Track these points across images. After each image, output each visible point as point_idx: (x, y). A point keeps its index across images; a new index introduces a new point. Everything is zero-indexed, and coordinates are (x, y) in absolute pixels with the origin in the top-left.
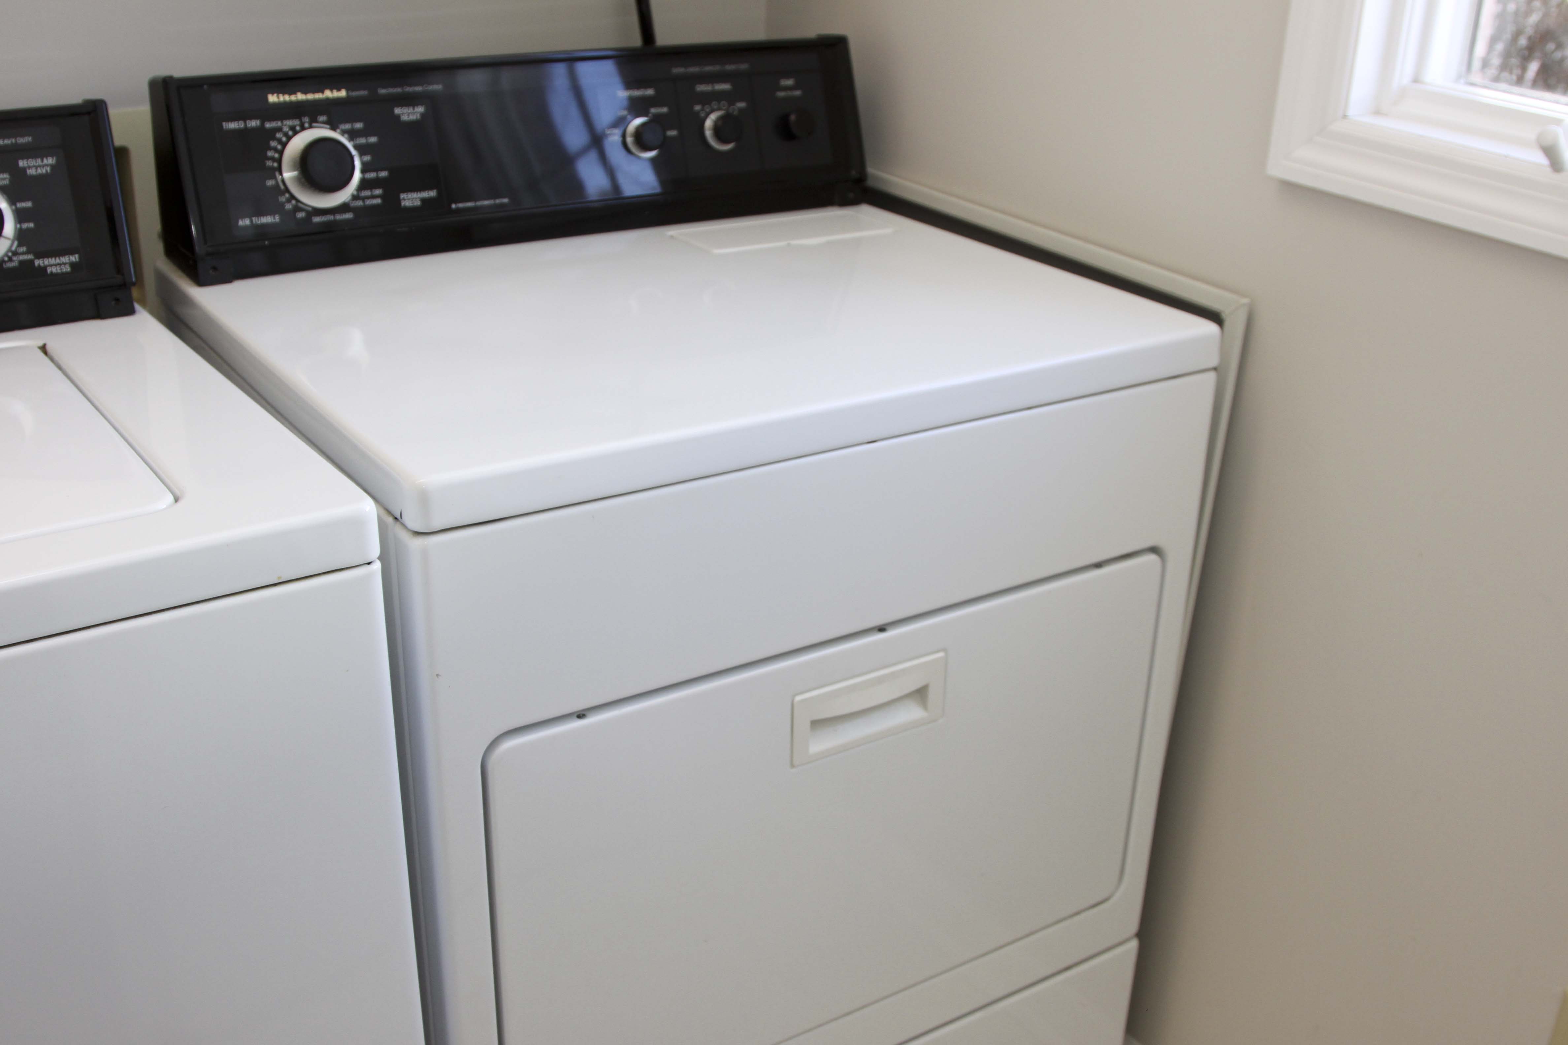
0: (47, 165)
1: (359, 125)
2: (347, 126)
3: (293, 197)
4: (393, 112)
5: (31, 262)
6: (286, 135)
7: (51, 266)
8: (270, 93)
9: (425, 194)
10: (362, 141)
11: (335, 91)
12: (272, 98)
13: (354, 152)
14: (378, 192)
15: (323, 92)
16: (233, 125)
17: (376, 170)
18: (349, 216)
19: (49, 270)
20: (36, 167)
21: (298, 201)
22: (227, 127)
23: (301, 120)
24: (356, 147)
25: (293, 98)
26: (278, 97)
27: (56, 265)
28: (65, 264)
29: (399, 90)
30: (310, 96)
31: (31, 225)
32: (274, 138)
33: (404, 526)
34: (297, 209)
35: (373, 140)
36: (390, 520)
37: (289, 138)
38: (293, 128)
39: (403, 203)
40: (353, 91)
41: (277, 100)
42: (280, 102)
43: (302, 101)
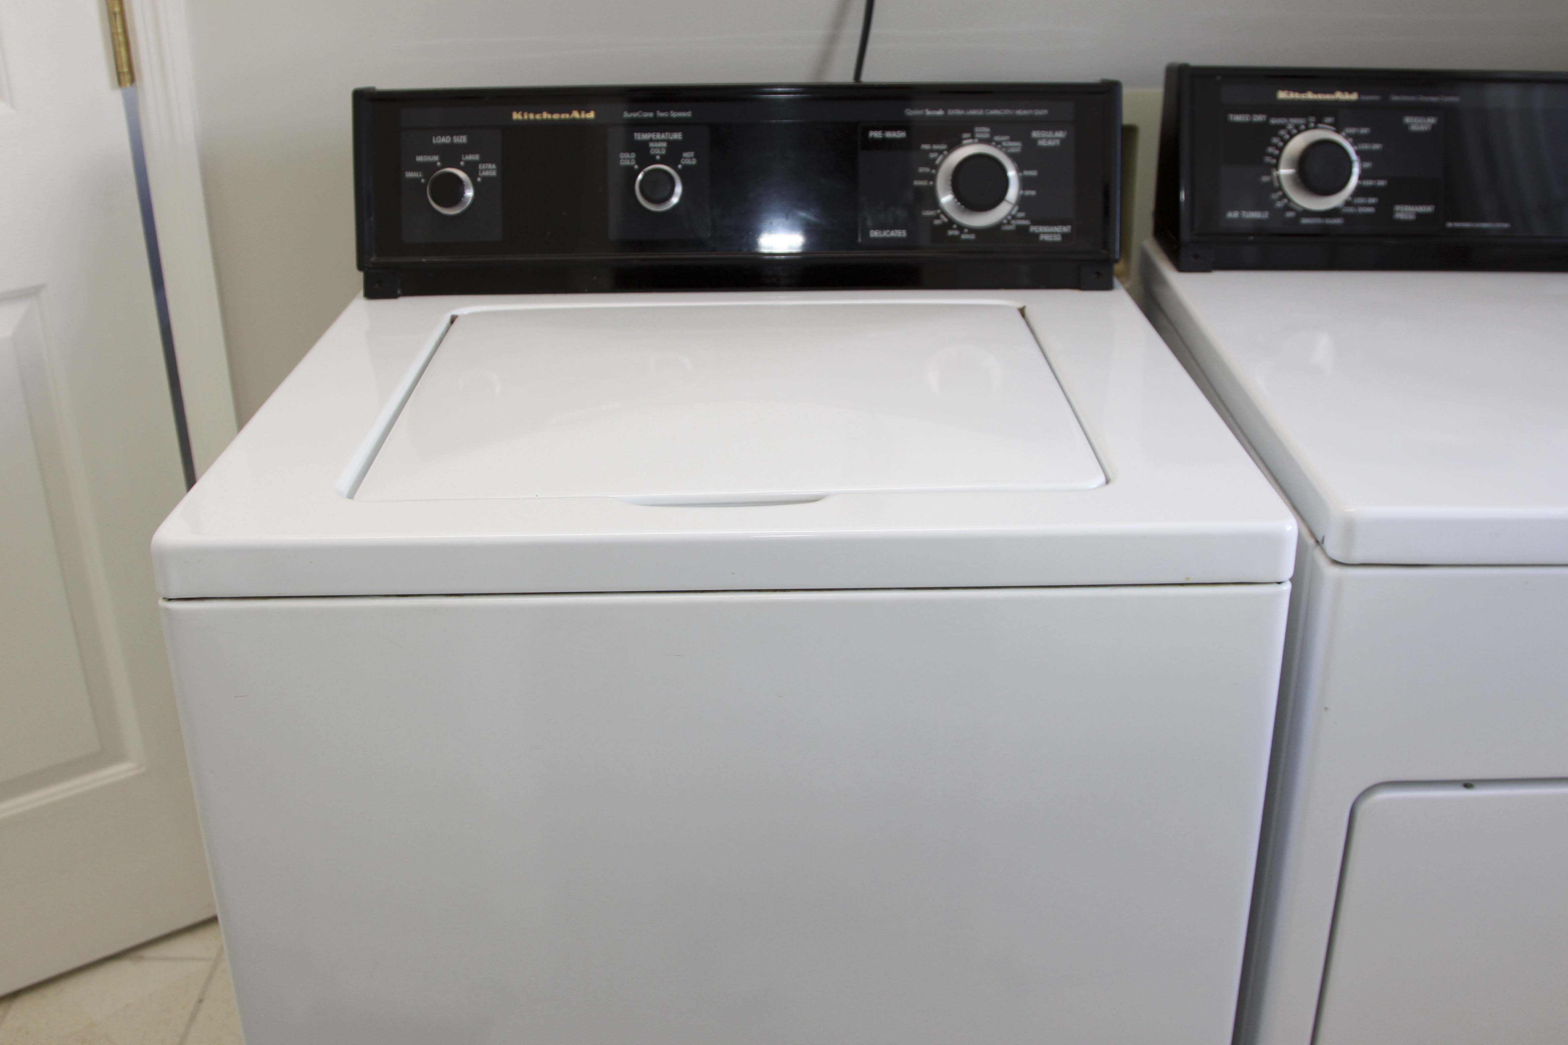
0: (1058, 138)
1: (1364, 131)
2: (1352, 130)
3: (1285, 196)
4: (1402, 120)
5: (1026, 228)
6: (1289, 133)
7: (1044, 233)
8: (1280, 89)
9: (1421, 209)
10: (1365, 147)
11: (1346, 93)
12: (1282, 95)
13: (1354, 157)
14: (1372, 200)
15: (1334, 94)
16: (1238, 118)
17: (1375, 178)
18: (1338, 221)
19: (1041, 237)
20: (1047, 139)
21: (1290, 200)
22: (1233, 119)
23: (1307, 120)
24: (1358, 153)
25: (1303, 96)
26: (1288, 94)
27: (1048, 233)
28: (1057, 233)
29: (1413, 98)
30: (1320, 97)
31: (1033, 193)
32: (1276, 135)
33: (1324, 551)
34: (1287, 208)
35: (1377, 147)
36: (1311, 542)
37: (1292, 136)
38: (1297, 127)
39: (1396, 216)
40: (1365, 95)
41: (1286, 97)
42: (1289, 100)
43: (1312, 100)
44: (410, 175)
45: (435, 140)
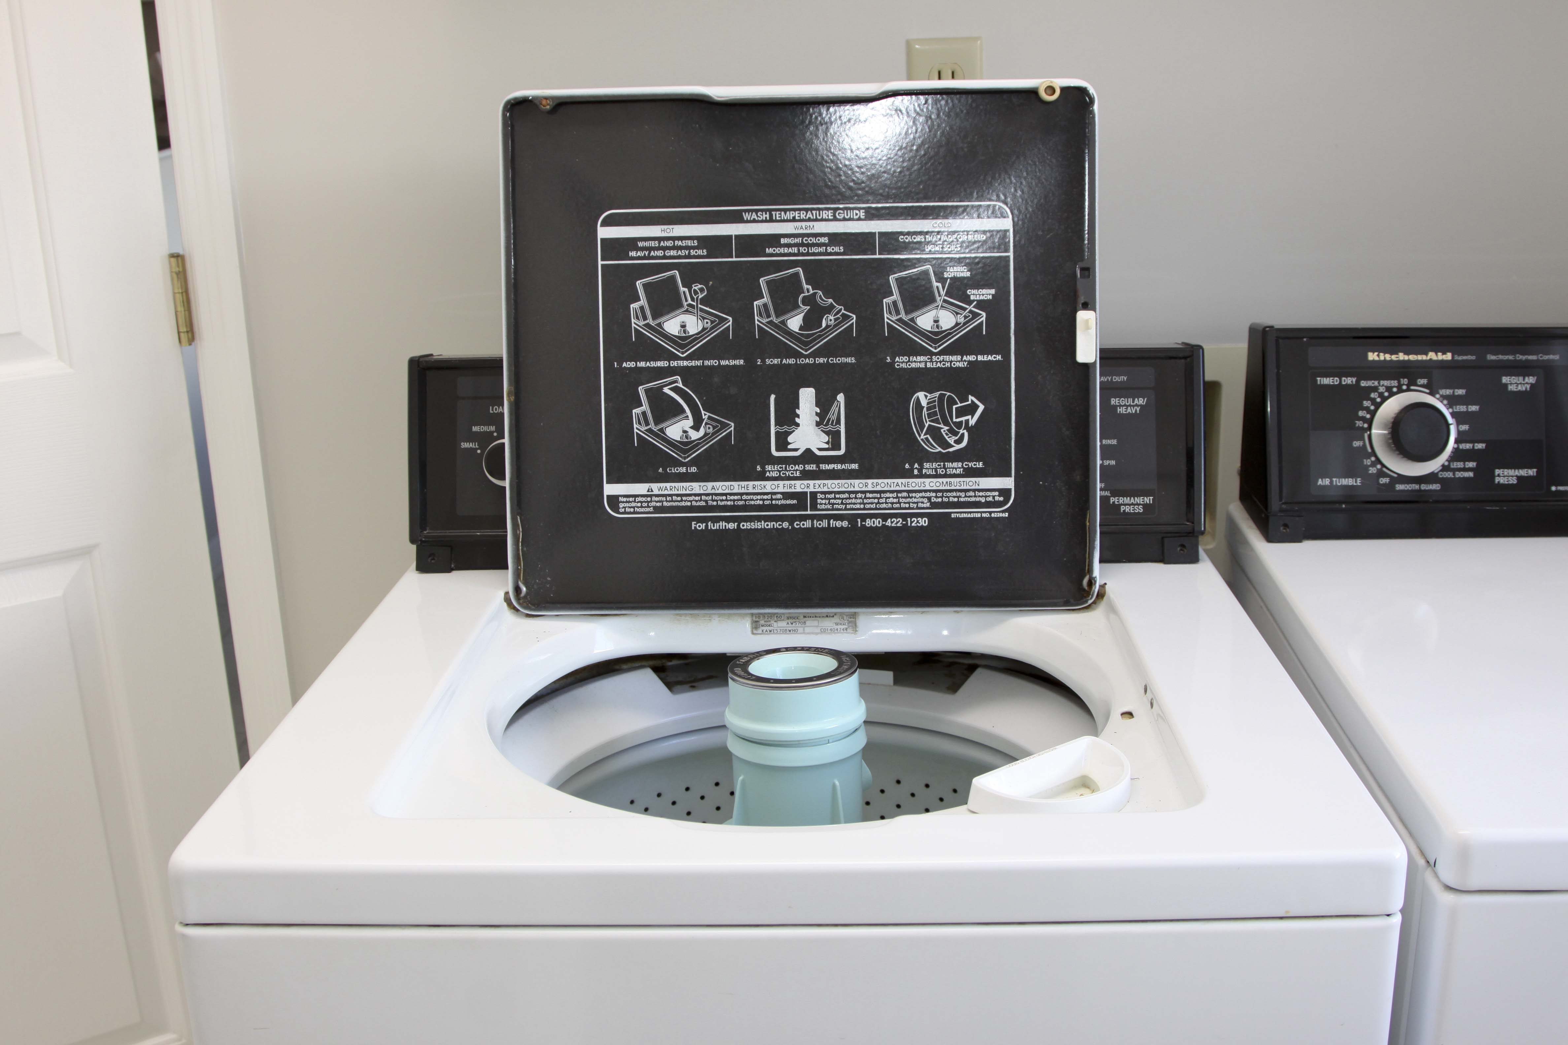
0: (1137, 406)
1: (1460, 392)
2: (1448, 392)
3: (1378, 461)
4: (1501, 380)
5: (1106, 499)
6: (1381, 395)
7: (1125, 505)
8: (1371, 351)
9: (1523, 472)
10: (1462, 408)
11: (1440, 354)
12: (1372, 356)
13: (1450, 420)
14: (1472, 464)
15: (1426, 354)
16: (1326, 381)
17: (1472, 442)
18: (1436, 487)
19: (1122, 508)
20: (1127, 406)
21: (1383, 466)
22: (1322, 383)
23: (1399, 382)
24: (1453, 415)
25: (1394, 357)
26: (1378, 355)
27: (1129, 505)
28: (1138, 505)
29: (1511, 357)
30: (1412, 357)
31: (1113, 462)
32: (1367, 398)
33: (1436, 875)
34: (1381, 474)
35: (1474, 408)
36: (1421, 862)
37: (1384, 399)
38: (1389, 389)
39: (1497, 480)
40: (1459, 355)
41: (1377, 358)
42: (1380, 361)
43: (1404, 361)
44: (465, 445)
45: (493, 410)
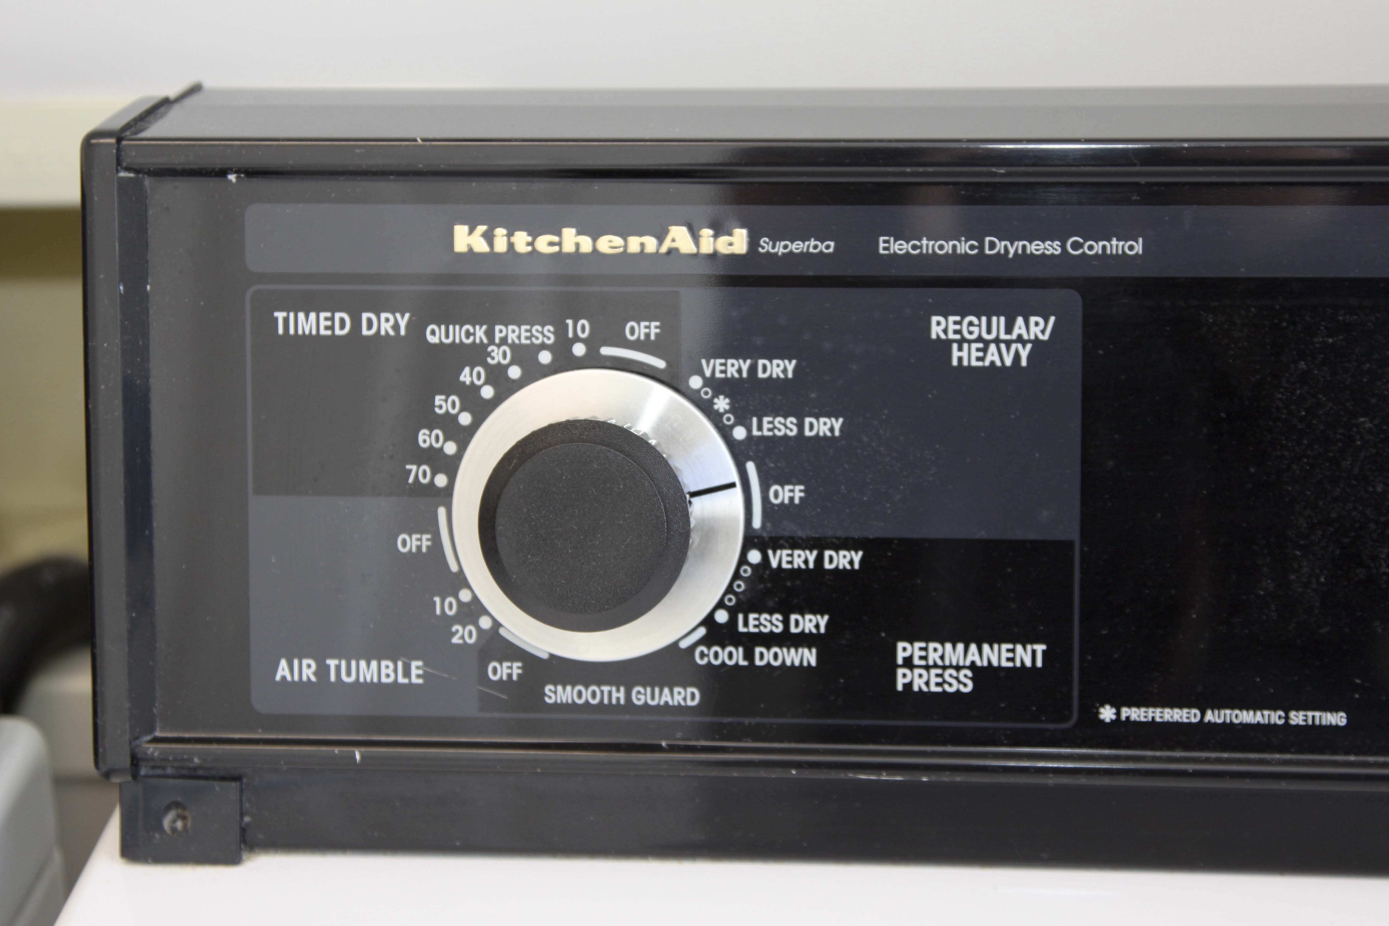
1: (777, 369)
2: (725, 370)
3: (477, 608)
4: (925, 328)
6: (498, 374)
8: (462, 221)
9: (997, 655)
10: (782, 427)
11: (705, 231)
12: (467, 239)
14: (811, 623)
15: (660, 233)
16: (310, 324)
17: (819, 544)
18: (683, 696)
21: (497, 623)
22: (293, 330)
23: (561, 331)
25: (544, 244)
26: (489, 237)
29: (965, 247)
30: (609, 244)
32: (451, 385)
34: (491, 648)
35: (824, 427)
37: (508, 390)
38: (523, 354)
39: (902, 677)
40: (775, 239)
41: (481, 246)
42: (492, 256)
43: (577, 255)
